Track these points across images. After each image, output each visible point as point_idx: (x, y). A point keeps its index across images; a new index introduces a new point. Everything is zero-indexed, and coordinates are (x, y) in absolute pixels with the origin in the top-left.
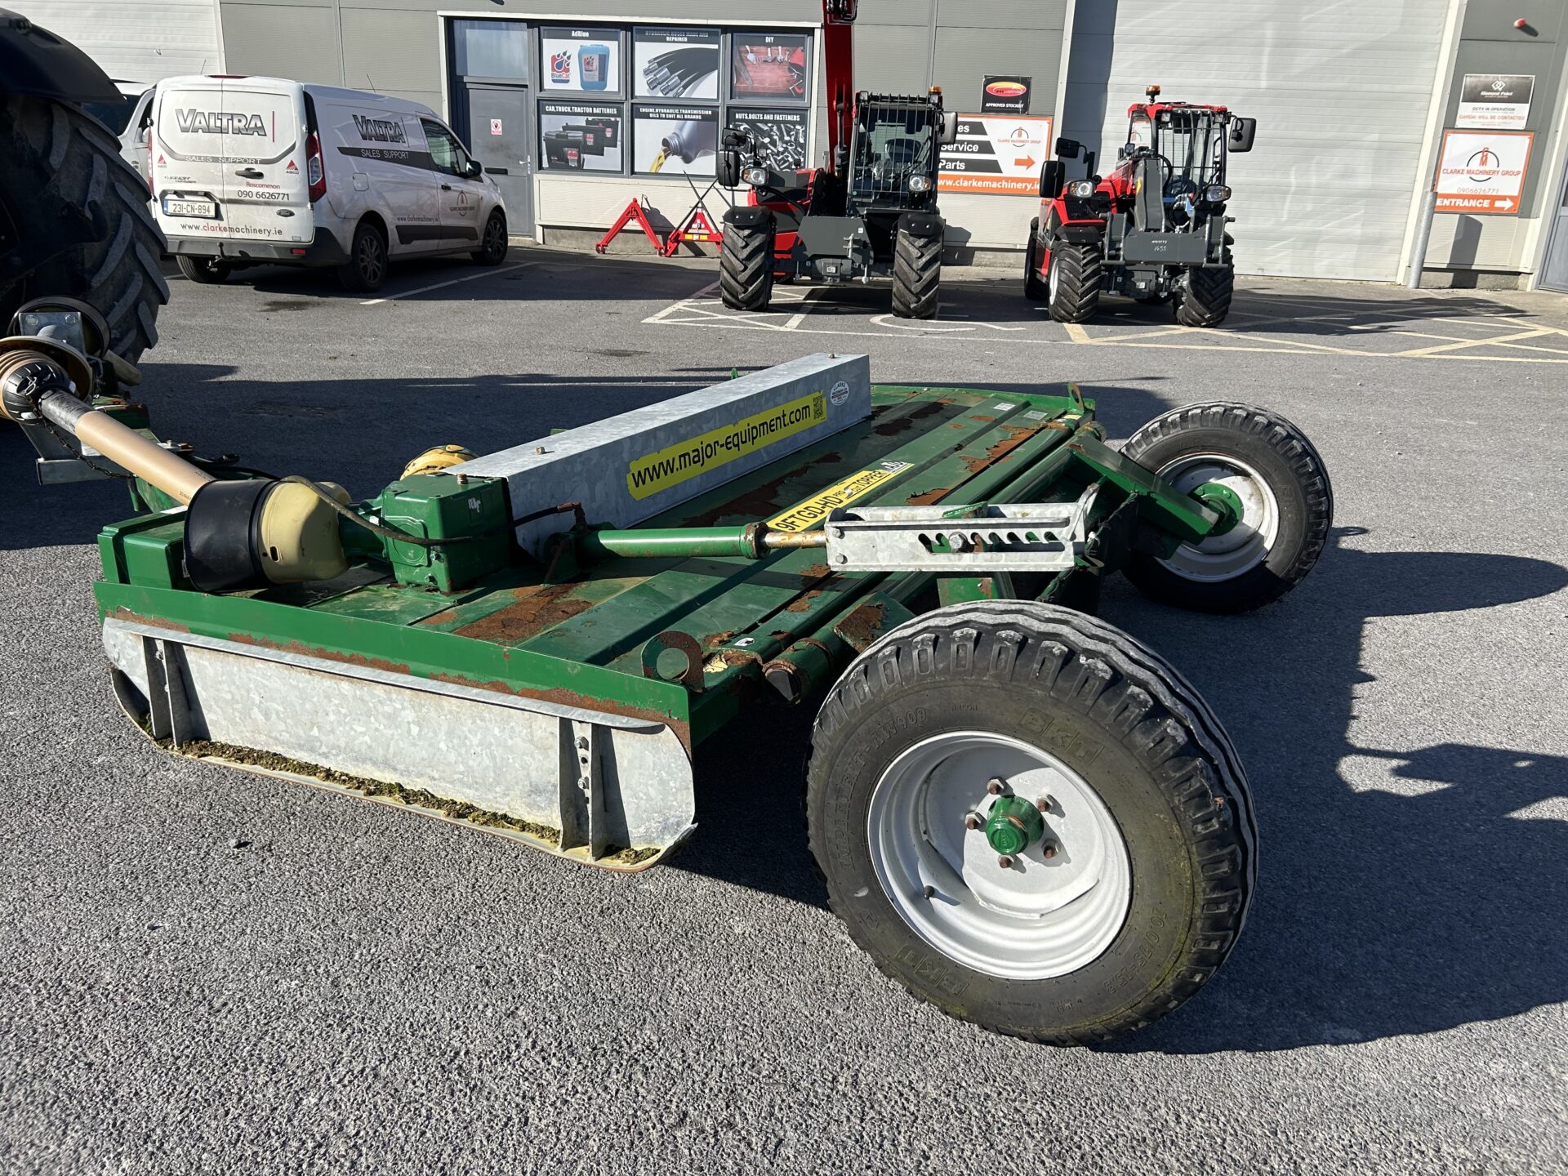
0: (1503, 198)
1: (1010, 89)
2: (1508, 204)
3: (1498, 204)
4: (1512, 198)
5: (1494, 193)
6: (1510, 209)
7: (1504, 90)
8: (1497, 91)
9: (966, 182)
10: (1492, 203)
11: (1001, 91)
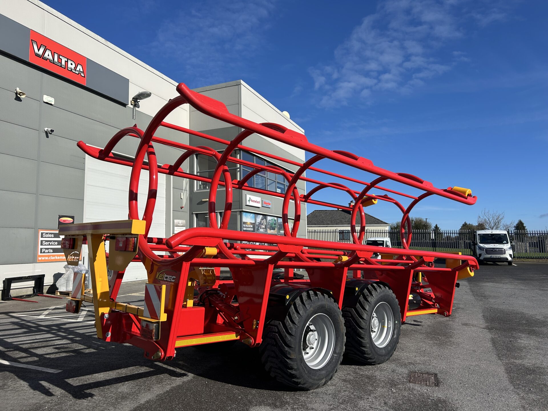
1: (68, 220)
9: (53, 257)
11: (64, 221)
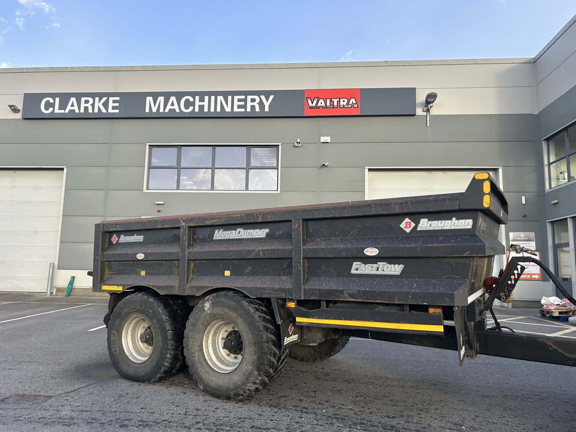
0: (535, 274)
2: (537, 277)
3: (533, 276)
4: (538, 274)
5: (531, 273)
6: (538, 278)
7: (524, 237)
8: (522, 237)
10: (531, 276)
